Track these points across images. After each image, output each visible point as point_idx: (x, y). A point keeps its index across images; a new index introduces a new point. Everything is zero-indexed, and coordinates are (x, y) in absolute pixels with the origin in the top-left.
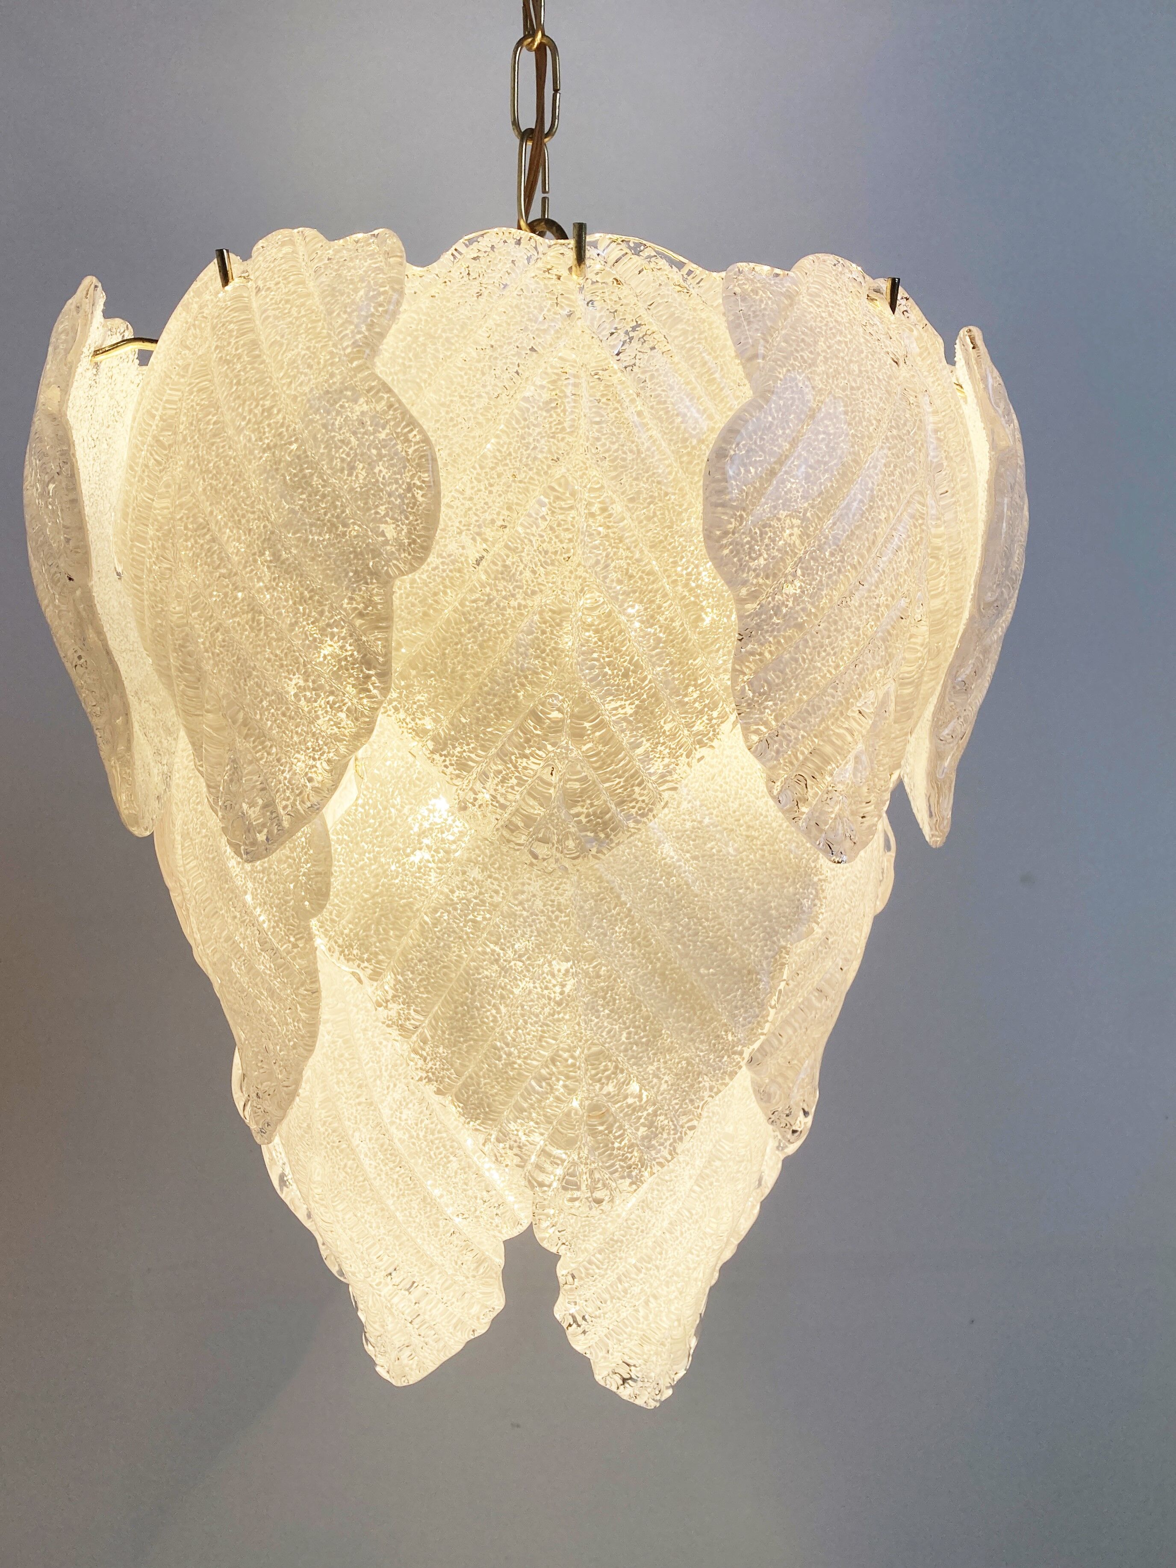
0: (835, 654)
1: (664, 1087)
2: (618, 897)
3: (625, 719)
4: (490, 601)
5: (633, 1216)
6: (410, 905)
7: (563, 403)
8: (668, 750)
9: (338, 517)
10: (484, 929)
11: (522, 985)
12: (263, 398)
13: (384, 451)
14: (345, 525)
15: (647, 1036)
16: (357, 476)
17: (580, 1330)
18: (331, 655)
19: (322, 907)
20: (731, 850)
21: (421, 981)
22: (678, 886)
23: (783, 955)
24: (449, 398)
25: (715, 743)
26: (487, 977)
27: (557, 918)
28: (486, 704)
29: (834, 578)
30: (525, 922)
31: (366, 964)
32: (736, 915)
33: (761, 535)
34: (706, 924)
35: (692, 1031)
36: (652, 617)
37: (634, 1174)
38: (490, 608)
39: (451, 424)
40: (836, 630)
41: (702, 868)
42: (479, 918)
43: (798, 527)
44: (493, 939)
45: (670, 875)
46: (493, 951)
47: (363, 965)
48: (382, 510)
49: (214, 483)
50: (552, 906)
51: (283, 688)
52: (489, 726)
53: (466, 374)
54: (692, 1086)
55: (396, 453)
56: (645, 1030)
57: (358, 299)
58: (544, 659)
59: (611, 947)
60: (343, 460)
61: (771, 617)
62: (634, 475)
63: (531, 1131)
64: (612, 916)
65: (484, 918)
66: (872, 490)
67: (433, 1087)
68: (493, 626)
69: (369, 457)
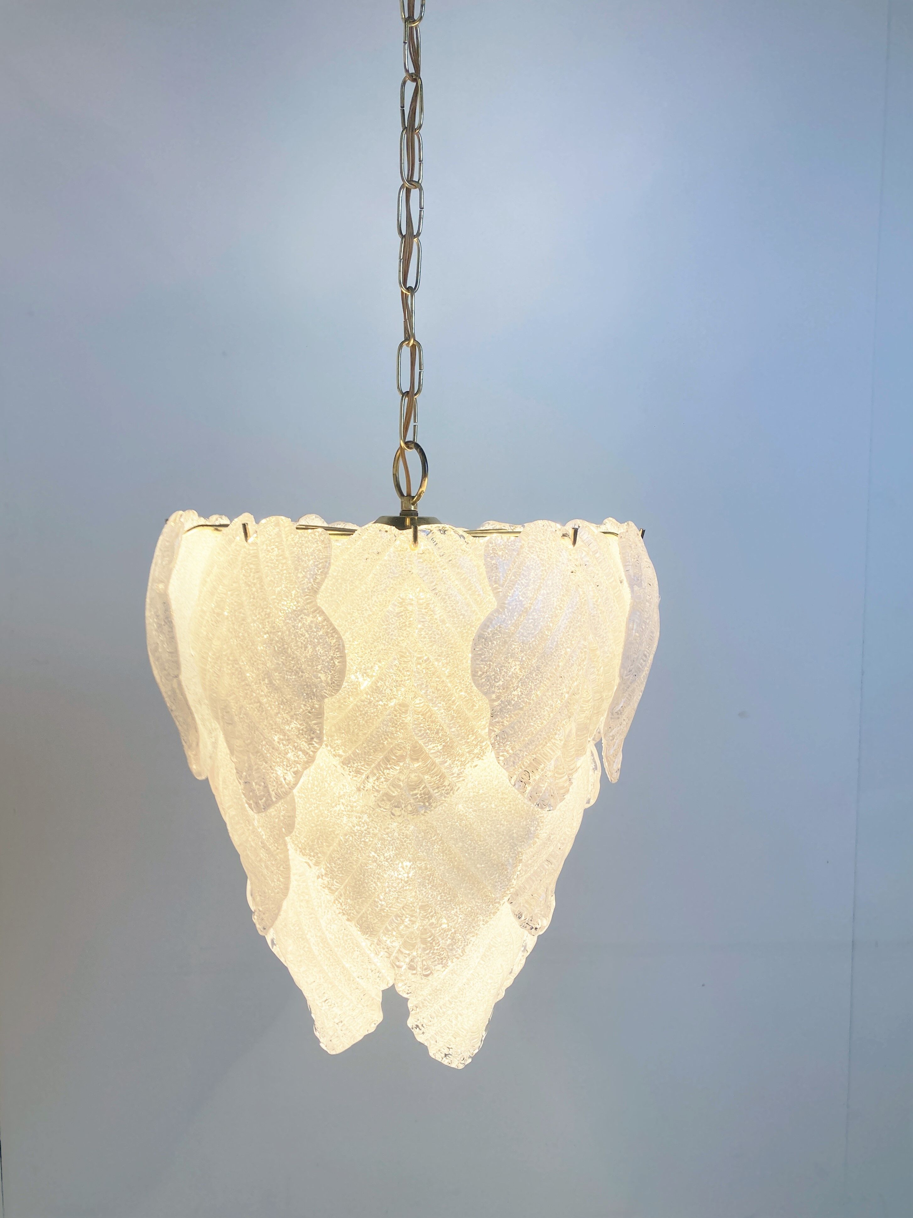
0: (540, 719)
1: (460, 920)
2: (436, 831)
3: (438, 751)
4: (370, 703)
5: (447, 978)
6: (334, 832)
7: (405, 613)
8: (460, 763)
9: (299, 669)
10: (370, 845)
11: (388, 874)
12: (266, 608)
13: (320, 641)
14: (302, 672)
15: (451, 897)
16: (308, 651)
17: (421, 1032)
18: (295, 728)
19: (291, 832)
20: (493, 806)
21: (339, 868)
22: (466, 825)
23: (520, 855)
24: (352, 610)
25: (484, 757)
26: (371, 869)
27: (405, 841)
28: (368, 746)
29: (538, 685)
30: (389, 843)
31: (312, 858)
32: (496, 838)
33: (500, 671)
34: (480, 843)
35: (473, 894)
36: (449, 707)
37: (444, 962)
38: (370, 705)
39: (353, 622)
40: (539, 707)
41: (478, 816)
42: (367, 840)
43: (519, 665)
44: (374, 850)
45: (462, 820)
46: (374, 856)
47: (311, 858)
48: (319, 667)
49: (242, 643)
50: (403, 836)
51: (272, 738)
52: (371, 755)
53: (360, 599)
54: (474, 919)
55: (326, 642)
56: (449, 894)
57: (310, 565)
58: (396, 728)
59: (432, 855)
60: (302, 643)
61: (506, 706)
62: (439, 645)
63: (394, 941)
64: (432, 840)
65: (370, 840)
66: (557, 642)
67: (345, 917)
68: (372, 713)
69: (314, 643)
